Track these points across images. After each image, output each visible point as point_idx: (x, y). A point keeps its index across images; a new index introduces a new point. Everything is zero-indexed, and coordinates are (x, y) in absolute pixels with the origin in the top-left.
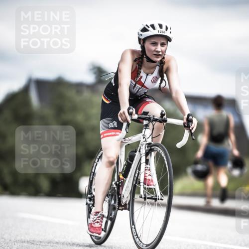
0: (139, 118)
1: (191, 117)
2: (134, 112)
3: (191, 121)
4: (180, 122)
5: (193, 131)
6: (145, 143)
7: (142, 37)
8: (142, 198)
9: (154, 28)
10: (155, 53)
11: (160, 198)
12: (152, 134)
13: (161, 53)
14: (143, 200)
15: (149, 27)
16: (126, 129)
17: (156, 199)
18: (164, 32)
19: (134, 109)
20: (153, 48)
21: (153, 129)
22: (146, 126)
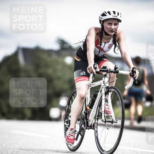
0: (100, 70)
2: (98, 67)
3: (135, 72)
5: (136, 79)
6: (105, 86)
7: (102, 20)
8: (103, 121)
9: (110, 14)
10: (111, 30)
11: (115, 122)
12: (109, 81)
13: (114, 30)
14: (104, 123)
15: (106, 13)
16: (92, 78)
17: (112, 122)
18: (117, 17)
19: (97, 65)
20: (109, 26)
21: (110, 77)
22: (105, 75)
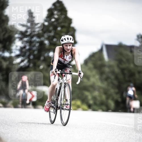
0: (61, 73)
1: (80, 72)
2: (58, 71)
3: (81, 74)
4: (77, 74)
5: (81, 78)
6: (64, 83)
9: (65, 40)
13: (69, 49)
18: (69, 41)
20: (66, 47)
22: (65, 76)
